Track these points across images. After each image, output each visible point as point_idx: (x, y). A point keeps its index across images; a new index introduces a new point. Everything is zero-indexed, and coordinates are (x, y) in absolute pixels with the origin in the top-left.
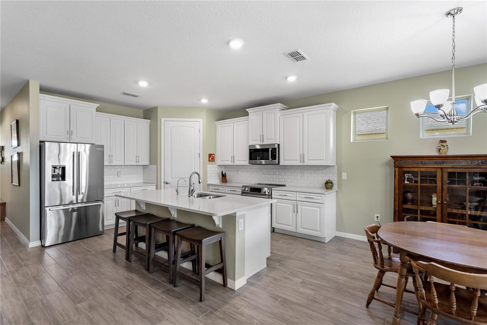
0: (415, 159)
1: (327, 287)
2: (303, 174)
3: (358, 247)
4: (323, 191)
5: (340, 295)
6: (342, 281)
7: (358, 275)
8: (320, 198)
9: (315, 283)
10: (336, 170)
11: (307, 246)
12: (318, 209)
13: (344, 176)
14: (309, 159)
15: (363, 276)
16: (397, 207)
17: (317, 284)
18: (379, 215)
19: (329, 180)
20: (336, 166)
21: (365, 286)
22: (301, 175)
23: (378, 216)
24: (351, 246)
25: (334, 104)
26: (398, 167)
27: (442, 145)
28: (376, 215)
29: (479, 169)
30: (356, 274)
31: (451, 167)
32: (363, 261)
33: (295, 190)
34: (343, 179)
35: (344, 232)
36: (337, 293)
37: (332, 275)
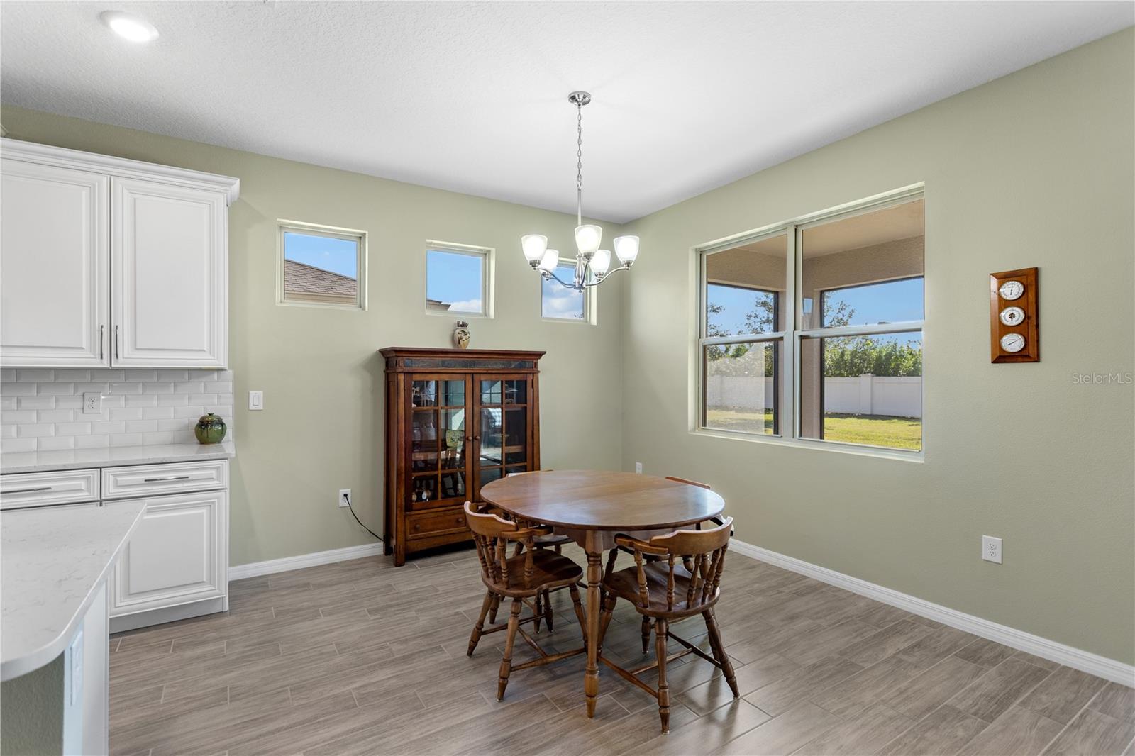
0: (435, 355)
1: (386, 719)
2: (87, 403)
3: (321, 586)
4: (193, 451)
5: (430, 715)
6: (392, 681)
7: (400, 647)
8: (214, 472)
9: (346, 733)
10: (231, 384)
11: (178, 647)
12: (204, 511)
13: (256, 399)
14: (138, 347)
15: (411, 643)
16: (403, 460)
17: (352, 731)
18: (348, 491)
19: (210, 415)
20: (230, 372)
21: (442, 660)
22: (79, 404)
23: (345, 493)
24: (300, 589)
25: (237, 183)
26: (405, 373)
27: (463, 331)
28: (342, 492)
29: (516, 376)
30: (395, 648)
31: (485, 372)
32: (372, 612)
33: (78, 462)
34: (252, 407)
35: (255, 561)
36: (419, 716)
37: (355, 682)
